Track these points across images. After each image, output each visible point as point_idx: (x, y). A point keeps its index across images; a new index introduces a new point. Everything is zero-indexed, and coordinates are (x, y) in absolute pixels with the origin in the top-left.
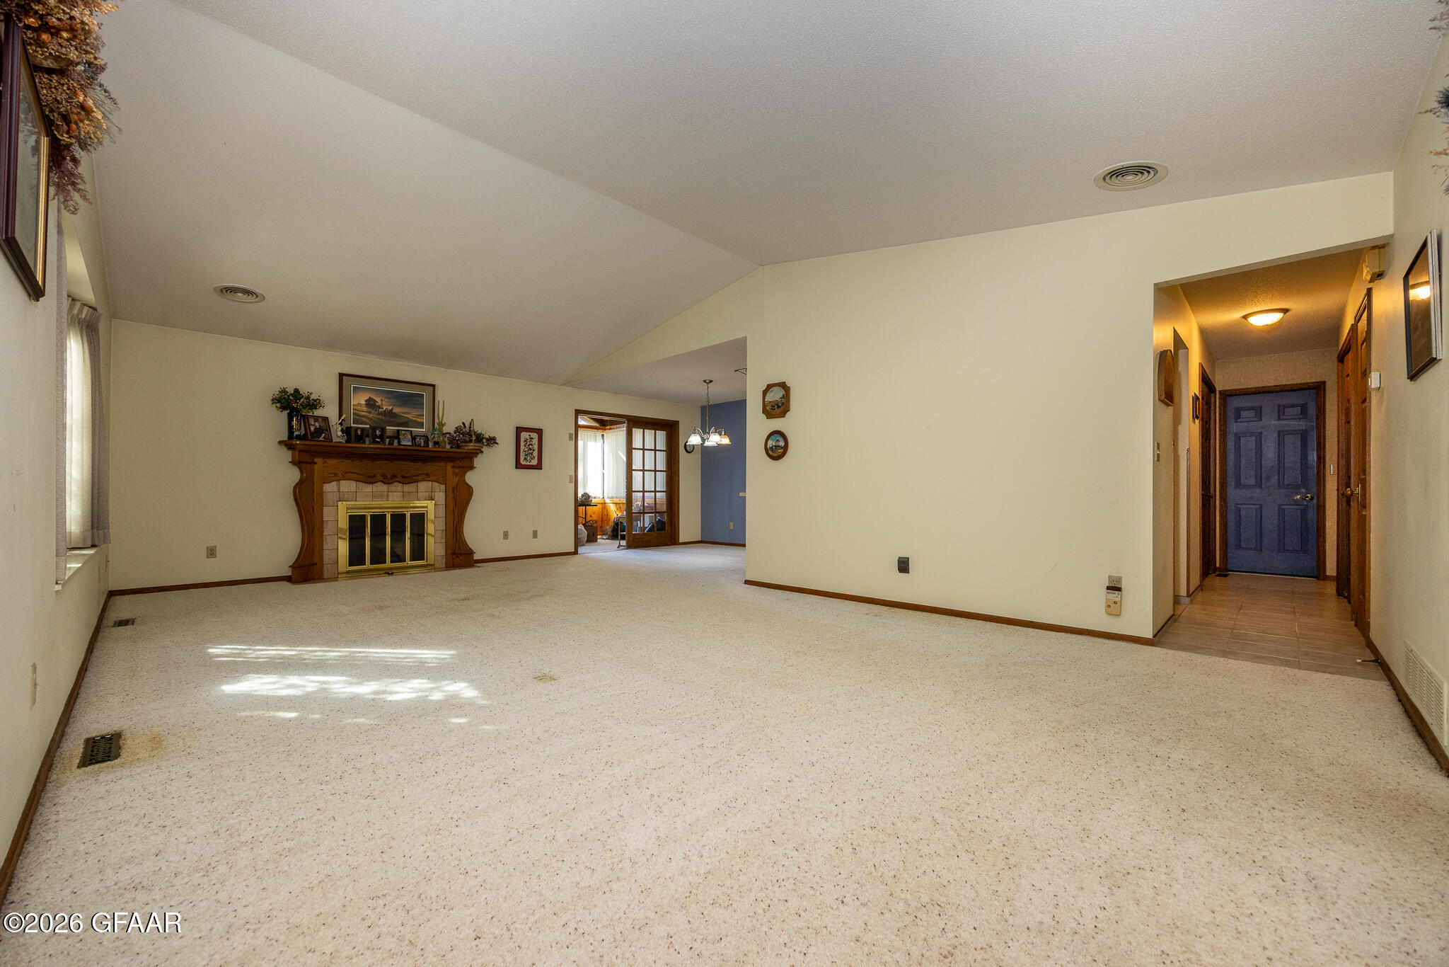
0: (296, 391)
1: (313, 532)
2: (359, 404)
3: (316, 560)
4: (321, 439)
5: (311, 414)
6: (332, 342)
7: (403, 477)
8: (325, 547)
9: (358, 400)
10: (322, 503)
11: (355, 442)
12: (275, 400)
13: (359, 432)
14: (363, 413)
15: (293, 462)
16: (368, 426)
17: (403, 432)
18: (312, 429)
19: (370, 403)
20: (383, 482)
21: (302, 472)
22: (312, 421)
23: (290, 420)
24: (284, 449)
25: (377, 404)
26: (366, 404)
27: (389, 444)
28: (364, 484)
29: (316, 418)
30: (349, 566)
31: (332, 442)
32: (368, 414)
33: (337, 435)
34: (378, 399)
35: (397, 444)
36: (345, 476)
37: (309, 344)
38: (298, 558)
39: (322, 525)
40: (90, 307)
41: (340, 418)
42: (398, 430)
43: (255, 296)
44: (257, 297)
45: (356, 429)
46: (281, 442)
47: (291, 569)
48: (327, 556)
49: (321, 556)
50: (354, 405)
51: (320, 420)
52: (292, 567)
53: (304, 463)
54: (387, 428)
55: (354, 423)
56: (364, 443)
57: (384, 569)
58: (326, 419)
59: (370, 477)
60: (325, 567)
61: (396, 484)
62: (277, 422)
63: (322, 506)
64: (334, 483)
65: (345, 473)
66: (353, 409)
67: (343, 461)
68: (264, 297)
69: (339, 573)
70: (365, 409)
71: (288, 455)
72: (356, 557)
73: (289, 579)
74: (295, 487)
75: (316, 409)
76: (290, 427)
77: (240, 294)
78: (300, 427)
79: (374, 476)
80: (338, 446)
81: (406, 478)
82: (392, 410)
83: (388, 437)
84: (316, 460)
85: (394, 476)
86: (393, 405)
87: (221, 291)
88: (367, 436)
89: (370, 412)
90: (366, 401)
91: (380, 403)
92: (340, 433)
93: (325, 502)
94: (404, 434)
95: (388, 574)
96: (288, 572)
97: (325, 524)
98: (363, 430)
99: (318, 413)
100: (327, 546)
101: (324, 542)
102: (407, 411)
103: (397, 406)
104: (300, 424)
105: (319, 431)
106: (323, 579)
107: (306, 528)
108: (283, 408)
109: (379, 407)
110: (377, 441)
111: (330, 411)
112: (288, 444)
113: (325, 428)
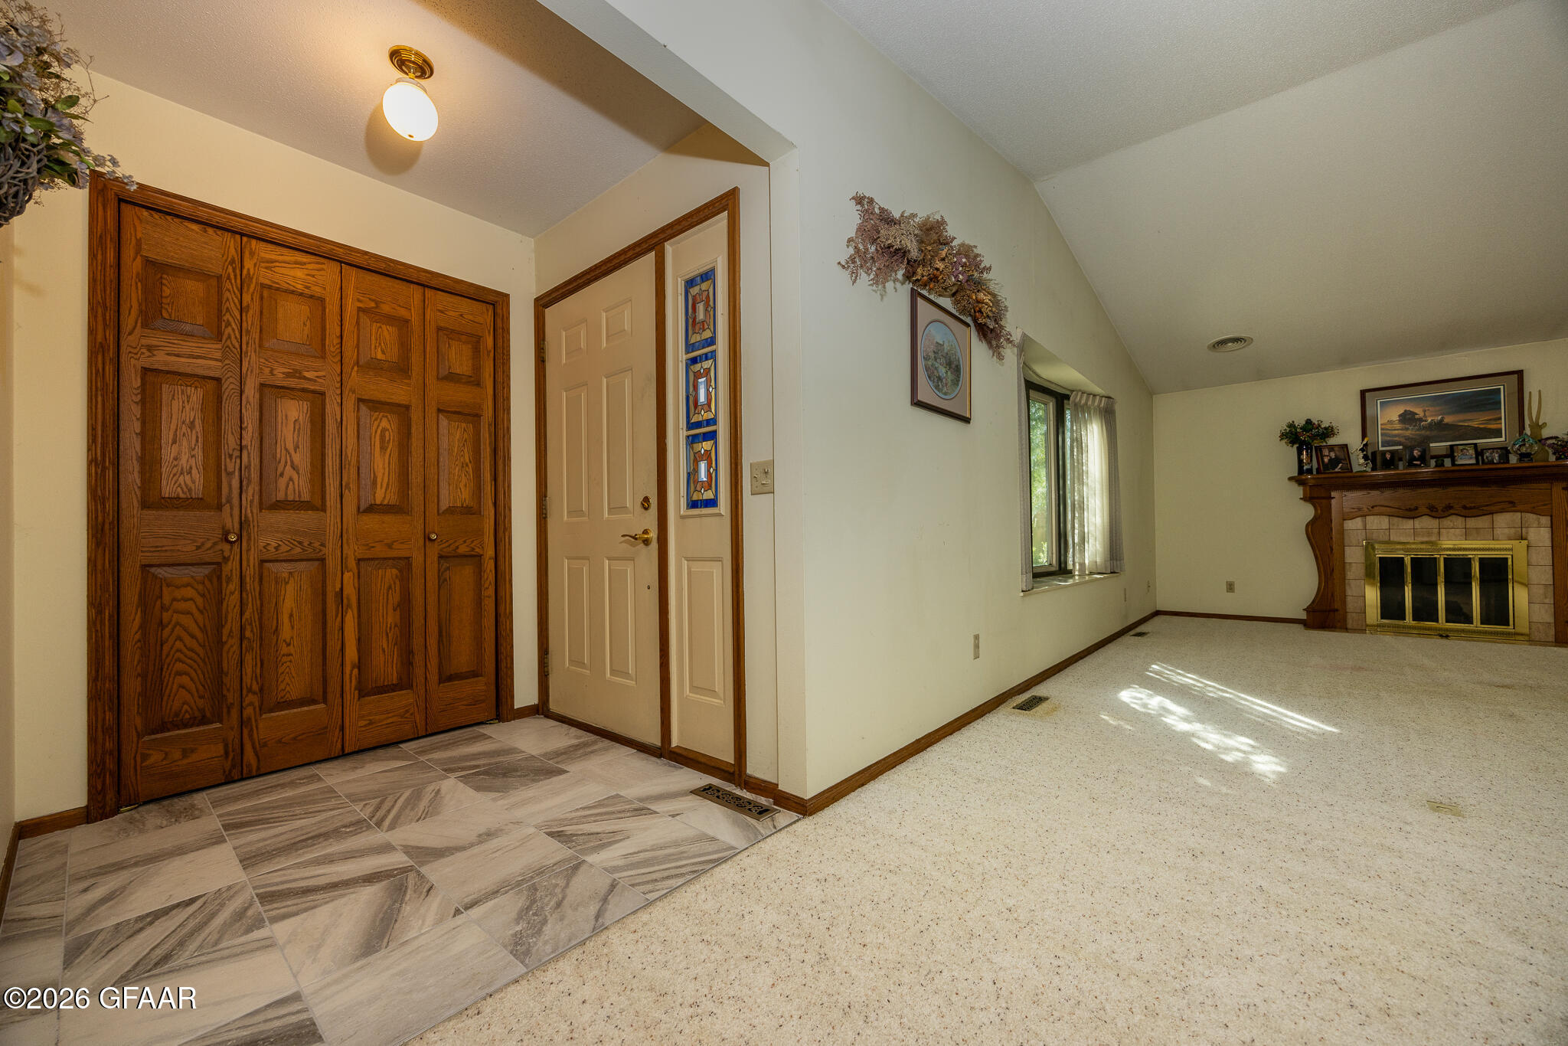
0: (1309, 422)
1: (1331, 574)
2: (1390, 422)
3: (1337, 605)
4: (1336, 470)
5: (1325, 444)
6: (1346, 358)
7: (1465, 507)
8: (1349, 592)
9: (1388, 416)
10: (1343, 543)
11: (1382, 469)
12: (1283, 436)
13: (1388, 456)
14: (1396, 432)
15: (1304, 499)
16: (1401, 447)
17: (1461, 447)
18: (1326, 460)
19: (1407, 418)
20: (1430, 516)
21: (1315, 507)
22: (1326, 452)
23: (1300, 453)
24: (1294, 485)
25: (1417, 416)
26: (1399, 421)
27: (1436, 466)
28: (1400, 519)
29: (1331, 448)
30: (1382, 618)
31: (1352, 471)
32: (1404, 432)
33: (1358, 463)
34: (1417, 410)
35: (1450, 465)
36: (1373, 510)
37: (1320, 368)
38: (1313, 602)
39: (1344, 567)
40: (1106, 397)
41: (1363, 440)
42: (1451, 446)
43: (1243, 342)
44: (1245, 341)
45: (1384, 453)
46: (1291, 479)
47: (1305, 613)
48: (1351, 604)
49: (1344, 602)
50: (1381, 425)
51: (1336, 449)
52: (1307, 610)
53: (1318, 498)
54: (1431, 445)
55: (1382, 446)
56: (1397, 468)
57: (1436, 629)
58: (1344, 447)
59: (1410, 510)
60: (1349, 616)
61: (1454, 518)
62: (1287, 457)
63: (1343, 546)
64: (1359, 520)
65: (1372, 507)
66: (1382, 429)
67: (1369, 493)
68: (1252, 339)
69: (1367, 625)
70: (1398, 426)
71: (1299, 491)
72: (1391, 609)
73: (1306, 624)
74: (1307, 525)
75: (1328, 437)
76: (1300, 461)
77: (1230, 344)
78: (1311, 460)
79: (1416, 508)
80: (1361, 475)
81: (1471, 508)
82: (1442, 420)
83: (1433, 457)
84: (1333, 494)
85: (1449, 507)
86: (1444, 414)
87: (1214, 346)
88: (1401, 459)
89: (1407, 429)
90: (1400, 416)
91: (1421, 415)
92: (1362, 461)
93: (1346, 542)
94: (1462, 450)
95: (1441, 636)
96: (1303, 616)
97: (1347, 567)
98: (1392, 453)
99: (1332, 441)
100: (1351, 591)
101: (1347, 588)
102: (1469, 418)
103: (1449, 414)
104: (1311, 456)
105: (1334, 462)
106: (1347, 629)
107: (1322, 569)
108: (1293, 443)
109: (1421, 420)
110: (1416, 465)
111: (1350, 436)
112: (1299, 480)
113: (1342, 457)
